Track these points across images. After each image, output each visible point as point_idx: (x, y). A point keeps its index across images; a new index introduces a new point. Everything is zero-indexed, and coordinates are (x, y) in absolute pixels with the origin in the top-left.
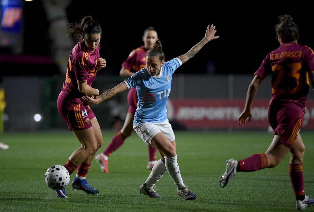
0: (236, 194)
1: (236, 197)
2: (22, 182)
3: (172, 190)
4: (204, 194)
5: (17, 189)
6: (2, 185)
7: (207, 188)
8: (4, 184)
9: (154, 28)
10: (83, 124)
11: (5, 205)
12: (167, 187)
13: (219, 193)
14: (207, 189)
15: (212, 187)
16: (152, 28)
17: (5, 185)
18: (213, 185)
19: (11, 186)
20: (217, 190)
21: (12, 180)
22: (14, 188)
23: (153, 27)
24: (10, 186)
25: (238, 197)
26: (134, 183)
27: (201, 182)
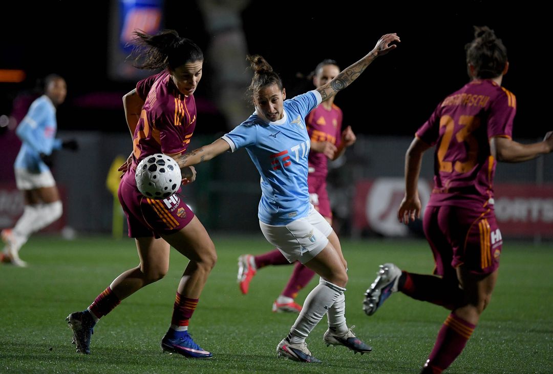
0: (545, 358)
1: (546, 363)
2: (155, 328)
3: (429, 348)
4: (487, 357)
5: (145, 340)
6: (118, 333)
7: (493, 346)
8: (121, 332)
9: (334, 61)
10: (175, 221)
11: (123, 369)
12: (419, 343)
13: (515, 356)
14: (492, 348)
15: (502, 344)
16: (330, 61)
17: (124, 332)
18: (505, 340)
19: (134, 336)
20: (511, 350)
21: (135, 324)
22: (139, 339)
23: (332, 59)
24: (132, 335)
25: (550, 364)
26: (359, 333)
27: (483, 336)
